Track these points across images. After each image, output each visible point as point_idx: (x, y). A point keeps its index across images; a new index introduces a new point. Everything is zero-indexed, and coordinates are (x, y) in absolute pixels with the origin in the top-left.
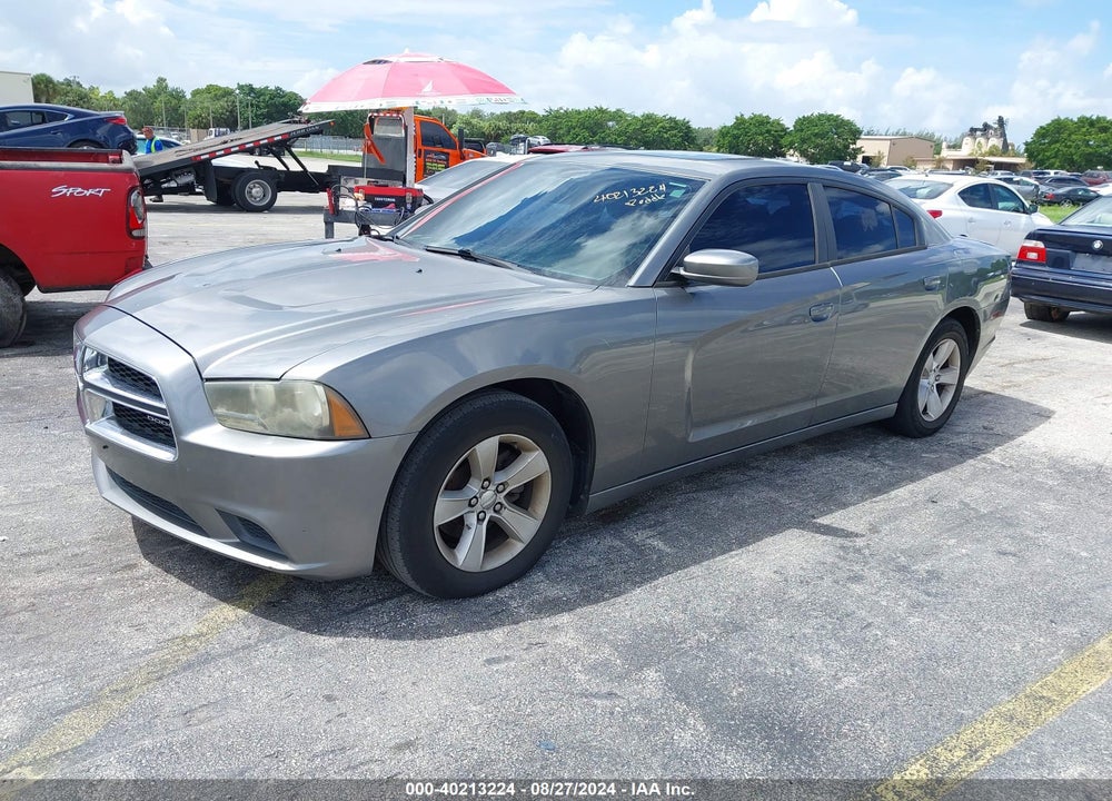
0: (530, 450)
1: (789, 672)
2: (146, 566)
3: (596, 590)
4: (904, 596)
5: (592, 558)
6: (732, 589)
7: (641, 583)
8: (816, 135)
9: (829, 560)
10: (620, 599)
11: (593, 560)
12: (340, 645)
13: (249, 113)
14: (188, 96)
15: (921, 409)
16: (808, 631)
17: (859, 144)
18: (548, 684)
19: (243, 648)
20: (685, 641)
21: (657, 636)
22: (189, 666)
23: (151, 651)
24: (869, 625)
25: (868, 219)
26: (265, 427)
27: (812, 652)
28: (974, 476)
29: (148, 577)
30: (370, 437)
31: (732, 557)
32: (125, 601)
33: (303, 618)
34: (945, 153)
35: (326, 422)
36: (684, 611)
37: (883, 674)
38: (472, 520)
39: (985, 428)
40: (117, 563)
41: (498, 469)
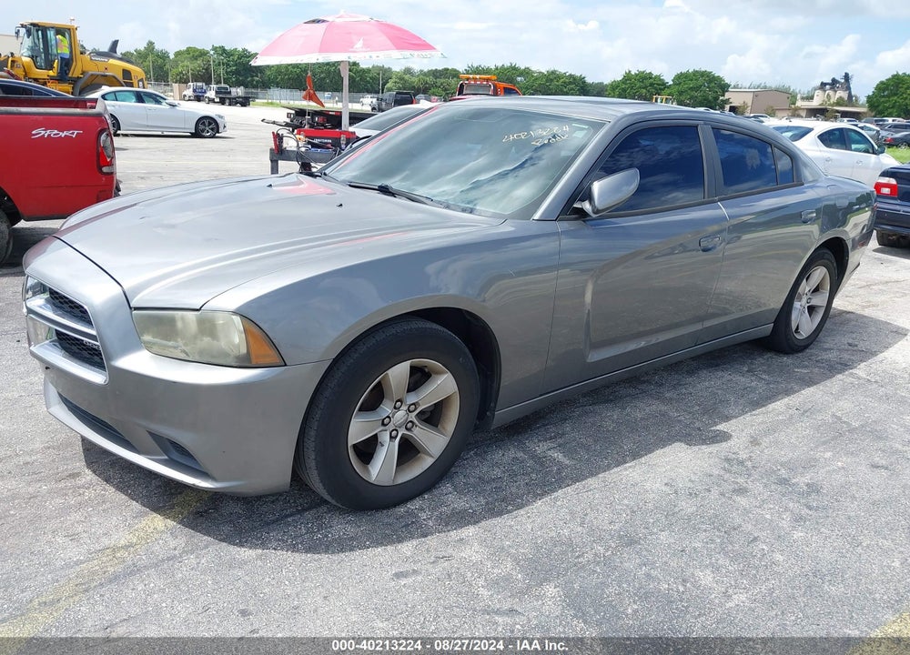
0: (439, 373)
1: (681, 589)
2: (89, 476)
3: (500, 503)
4: (786, 509)
5: (497, 470)
6: (626, 502)
7: (542, 495)
8: (691, 89)
9: (716, 472)
10: (522, 512)
11: (497, 472)
12: (259, 557)
13: (221, 71)
14: (172, 56)
15: (794, 328)
16: (698, 545)
17: (727, 95)
18: (453, 599)
19: (169, 559)
20: (582, 555)
21: (557, 550)
22: (115, 578)
23: (82, 562)
24: (755, 539)
25: (753, 157)
26: (187, 355)
27: (703, 567)
28: (844, 390)
29: (88, 486)
30: (286, 365)
31: (626, 469)
32: (65, 510)
33: (227, 529)
34: (799, 103)
35: (244, 350)
36: (582, 524)
37: (771, 591)
38: (385, 437)
39: (850, 345)
40: (63, 471)
41: (409, 391)
